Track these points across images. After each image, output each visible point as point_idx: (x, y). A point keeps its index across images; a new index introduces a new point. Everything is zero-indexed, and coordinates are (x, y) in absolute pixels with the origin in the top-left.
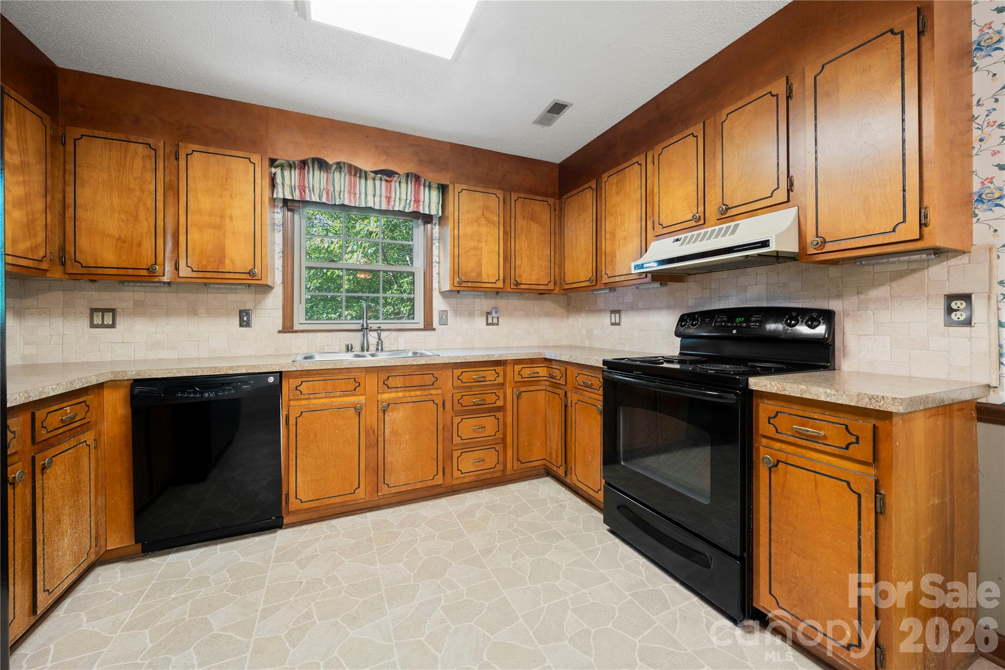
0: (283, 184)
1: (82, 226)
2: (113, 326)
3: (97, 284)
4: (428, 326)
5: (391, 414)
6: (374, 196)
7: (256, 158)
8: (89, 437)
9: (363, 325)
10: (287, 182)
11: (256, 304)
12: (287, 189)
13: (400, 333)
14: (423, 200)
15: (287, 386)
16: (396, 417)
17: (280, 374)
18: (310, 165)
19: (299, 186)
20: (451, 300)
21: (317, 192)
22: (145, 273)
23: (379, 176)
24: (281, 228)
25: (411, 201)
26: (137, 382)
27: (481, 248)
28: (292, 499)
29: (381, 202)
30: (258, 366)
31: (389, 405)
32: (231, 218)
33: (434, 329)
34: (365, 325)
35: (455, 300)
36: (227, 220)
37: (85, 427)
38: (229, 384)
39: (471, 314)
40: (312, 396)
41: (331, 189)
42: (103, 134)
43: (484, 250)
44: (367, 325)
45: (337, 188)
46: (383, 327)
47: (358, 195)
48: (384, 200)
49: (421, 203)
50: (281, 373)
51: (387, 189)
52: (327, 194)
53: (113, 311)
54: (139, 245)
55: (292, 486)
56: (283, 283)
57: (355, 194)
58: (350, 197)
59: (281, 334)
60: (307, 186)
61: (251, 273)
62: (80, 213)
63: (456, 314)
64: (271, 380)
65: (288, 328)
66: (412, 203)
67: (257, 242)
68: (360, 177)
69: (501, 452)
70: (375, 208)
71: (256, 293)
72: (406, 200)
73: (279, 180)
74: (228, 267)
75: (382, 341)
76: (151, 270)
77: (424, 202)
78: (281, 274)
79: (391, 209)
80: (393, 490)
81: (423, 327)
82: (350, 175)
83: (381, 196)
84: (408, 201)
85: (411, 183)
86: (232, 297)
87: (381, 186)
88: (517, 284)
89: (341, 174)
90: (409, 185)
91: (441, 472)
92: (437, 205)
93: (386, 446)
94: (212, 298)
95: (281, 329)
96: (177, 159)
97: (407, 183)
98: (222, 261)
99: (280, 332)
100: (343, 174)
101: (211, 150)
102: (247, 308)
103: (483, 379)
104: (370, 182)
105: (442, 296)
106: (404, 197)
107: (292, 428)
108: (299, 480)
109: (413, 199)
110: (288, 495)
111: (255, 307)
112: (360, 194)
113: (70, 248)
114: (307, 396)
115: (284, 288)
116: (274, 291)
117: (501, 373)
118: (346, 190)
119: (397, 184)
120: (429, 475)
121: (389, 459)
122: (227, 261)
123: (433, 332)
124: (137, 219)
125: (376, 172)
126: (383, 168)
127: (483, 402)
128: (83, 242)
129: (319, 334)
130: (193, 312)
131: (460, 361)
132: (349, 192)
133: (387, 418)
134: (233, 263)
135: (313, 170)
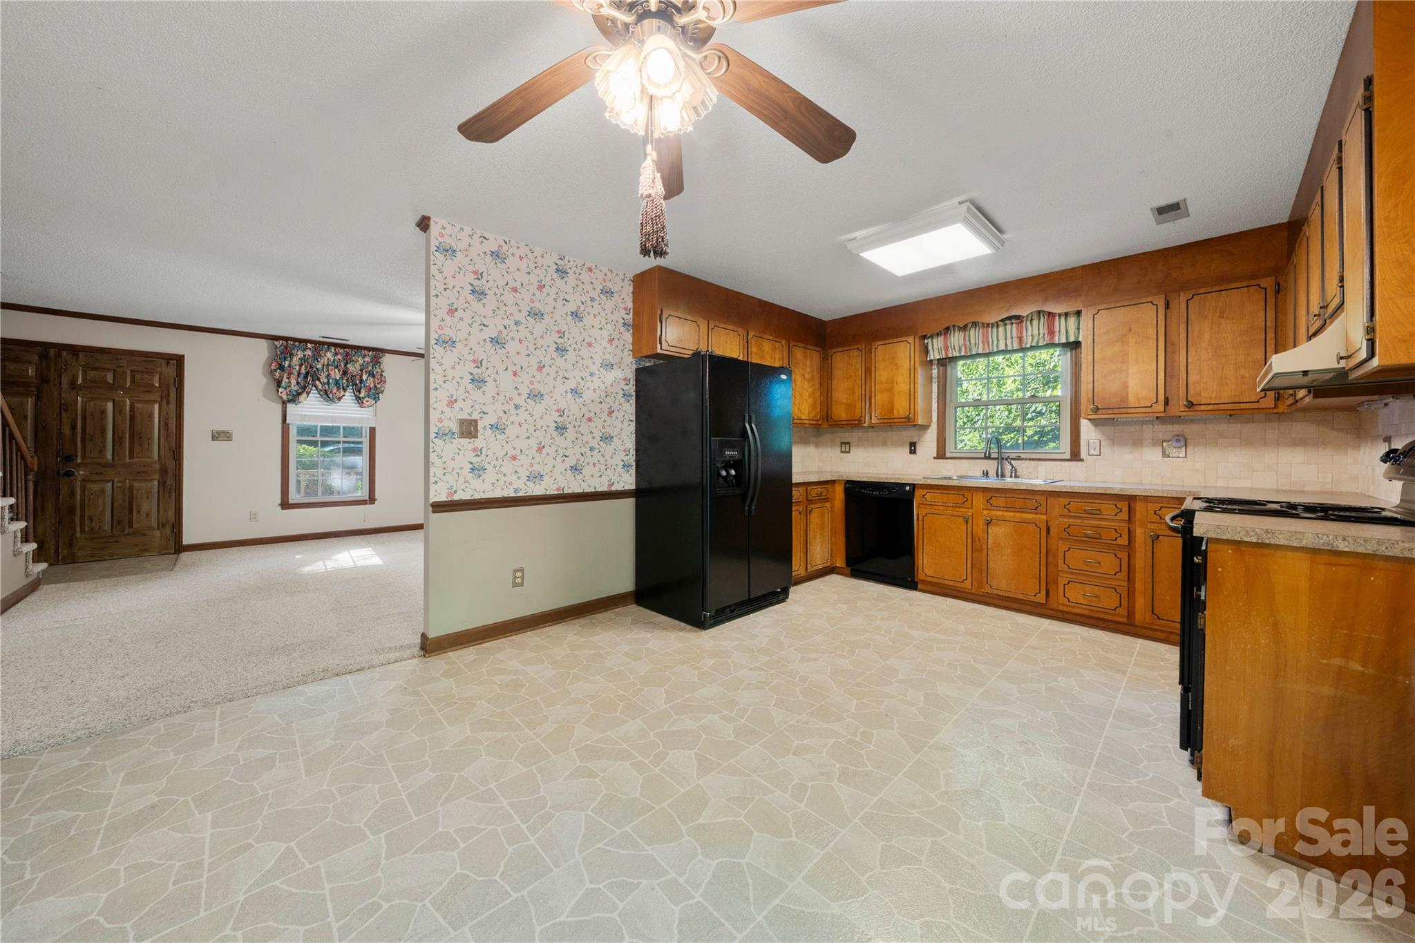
0: (933, 349)
1: (834, 399)
2: (848, 452)
3: (843, 429)
4: (1075, 456)
5: (993, 528)
6: (1006, 339)
7: (911, 339)
8: (828, 505)
9: (985, 454)
10: (935, 347)
11: (920, 437)
12: (936, 351)
13: (1040, 463)
14: (1058, 330)
15: (918, 493)
16: (998, 531)
17: (913, 486)
18: (952, 330)
19: (944, 348)
20: (1106, 428)
21: (957, 348)
22: (857, 422)
23: (1008, 322)
24: (936, 380)
25: (1044, 334)
26: (848, 482)
27: (1127, 370)
28: (920, 571)
29: (1012, 342)
30: (900, 479)
31: (992, 520)
32: (897, 383)
33: (1082, 460)
34: (987, 453)
35: (1112, 428)
36: (895, 384)
37: (827, 500)
38: (886, 488)
39: (1137, 443)
40: (933, 503)
41: (968, 343)
42: (840, 349)
43: (1130, 371)
44: (990, 454)
45: (973, 341)
46: (1023, 456)
47: (990, 343)
48: (1016, 341)
49: (1057, 334)
50: (914, 484)
51: (1017, 329)
52: (965, 348)
53: (849, 443)
54: (855, 407)
55: (920, 562)
56: (938, 421)
57: (988, 342)
58: (984, 346)
59: (936, 460)
60: (949, 346)
61: (908, 418)
62: (833, 394)
63: (1113, 444)
64: (908, 488)
65: (941, 455)
66: (1046, 336)
67: (912, 396)
68: (992, 327)
69: (1125, 596)
70: (1009, 349)
71: (919, 430)
72: (1039, 334)
73: (930, 348)
74: (896, 415)
75: (1016, 470)
76: (859, 420)
77: (1059, 331)
78: (936, 414)
79: (1024, 347)
80: (995, 592)
81: (1069, 457)
82: (984, 327)
83: (1012, 338)
84: (1041, 335)
85: (1044, 318)
86: (905, 433)
87: (1012, 329)
88: (1191, 405)
89: (975, 330)
90: (1042, 317)
91: (1044, 592)
92: (1076, 331)
93: (989, 553)
94: (894, 435)
95: (935, 456)
96: (871, 353)
97: (1039, 319)
98: (892, 412)
99: (934, 458)
100: (978, 328)
101: (887, 342)
102: (914, 441)
103: (1098, 512)
104: (1001, 329)
105: (1093, 424)
106: (1036, 332)
107: (921, 523)
108: (925, 560)
109: (1046, 332)
110: (918, 568)
111: (919, 439)
112: (993, 341)
113: (829, 411)
114: (930, 503)
115: (938, 425)
116: (931, 428)
117: (1125, 509)
118: (980, 341)
119: (1029, 322)
120: (1032, 591)
121: (991, 565)
122: (895, 411)
123: (1080, 463)
124: (854, 393)
125: (1003, 320)
126: (1007, 316)
127: (1098, 536)
128: (834, 409)
129: (963, 461)
130: (884, 444)
131: (1066, 490)
132: (983, 342)
133: (990, 531)
134: (898, 412)
135: (954, 332)
